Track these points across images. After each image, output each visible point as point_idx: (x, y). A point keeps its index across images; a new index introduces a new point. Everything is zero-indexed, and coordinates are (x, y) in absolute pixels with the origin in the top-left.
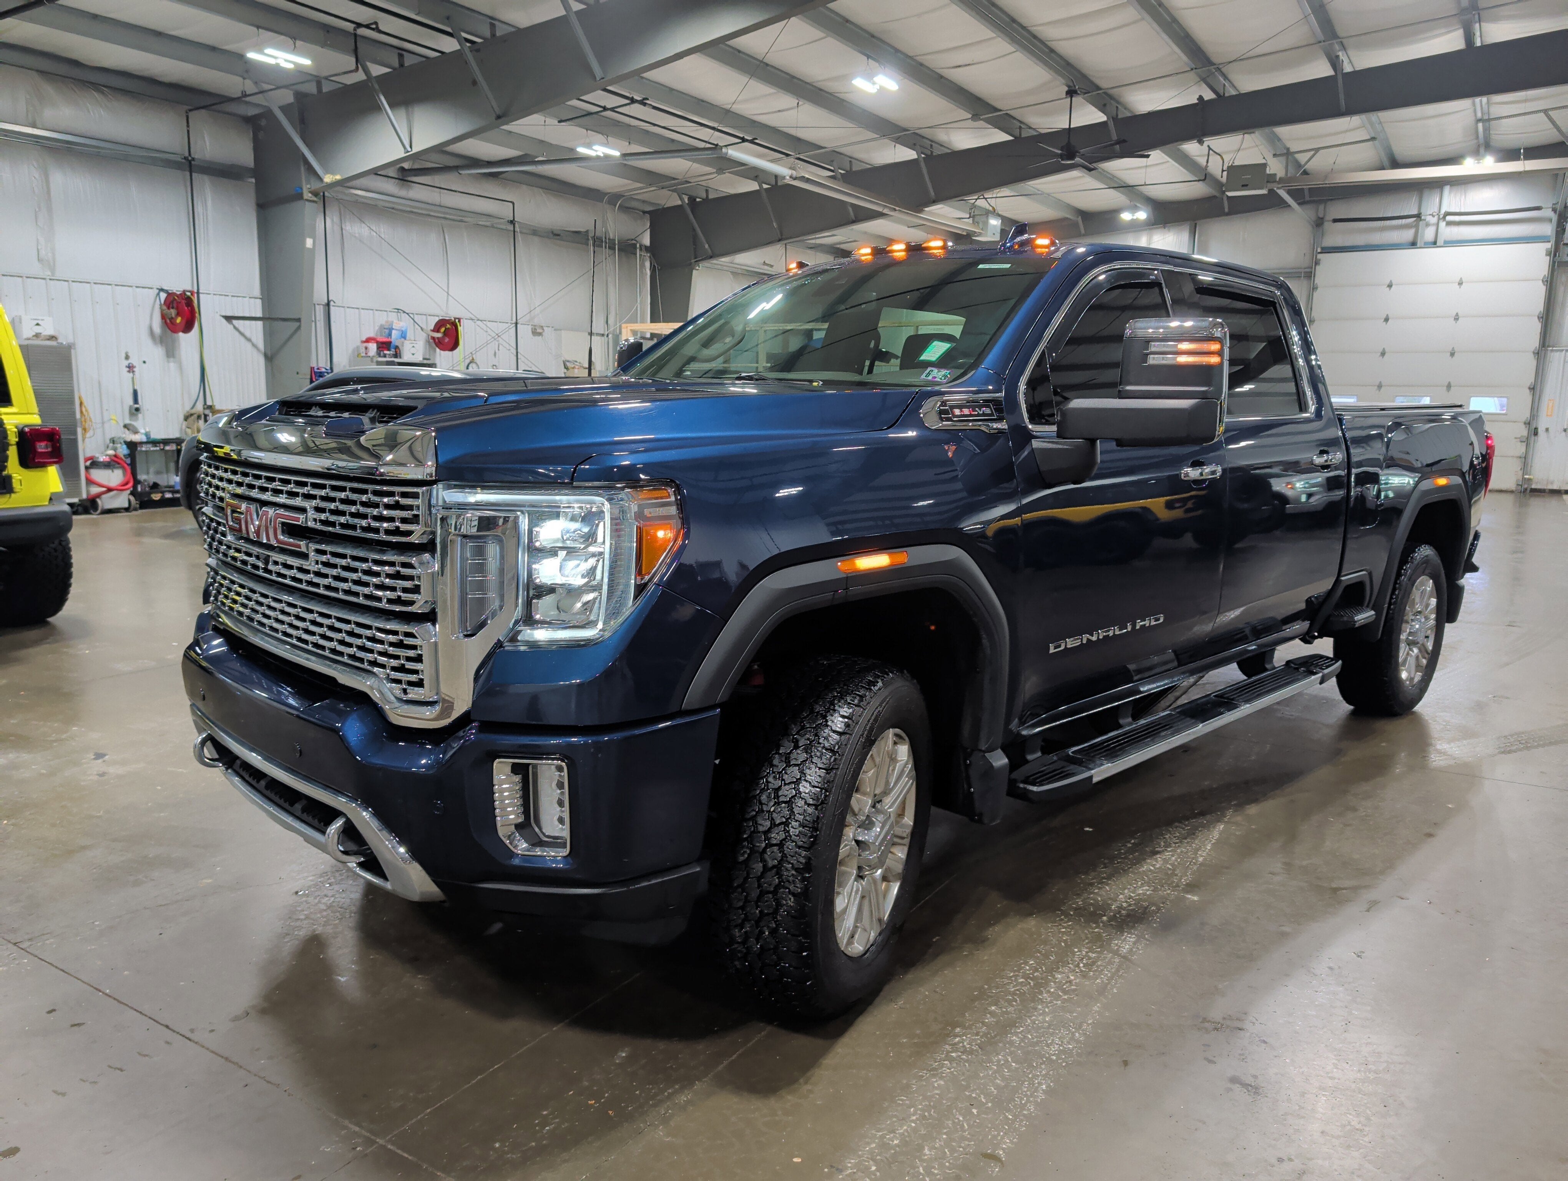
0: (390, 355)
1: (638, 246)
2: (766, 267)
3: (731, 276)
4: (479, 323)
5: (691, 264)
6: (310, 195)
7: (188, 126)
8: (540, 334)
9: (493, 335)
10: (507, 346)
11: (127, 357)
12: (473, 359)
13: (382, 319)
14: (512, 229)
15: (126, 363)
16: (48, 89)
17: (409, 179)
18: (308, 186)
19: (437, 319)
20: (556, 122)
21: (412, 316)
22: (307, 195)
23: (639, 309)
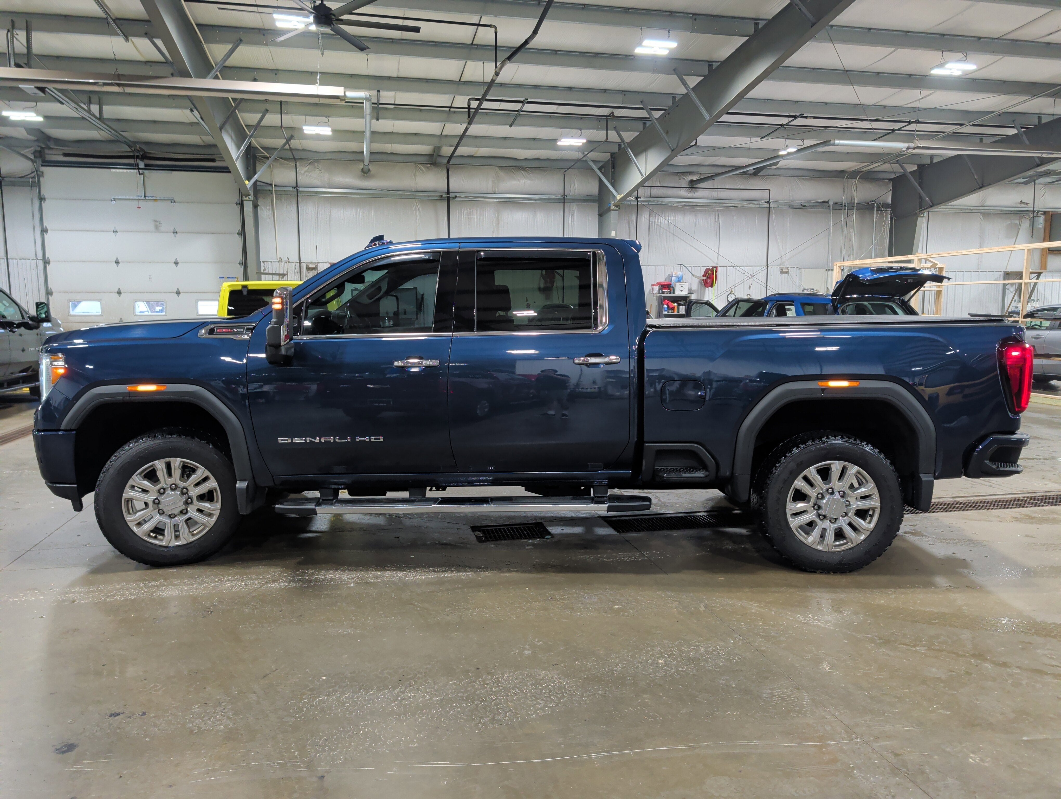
0: (667, 293)
1: (876, 205)
2: (1023, 205)
3: (981, 217)
4: (738, 268)
5: (916, 213)
6: (614, 207)
7: (564, 180)
8: (787, 272)
9: (749, 275)
10: (760, 282)
11: (527, 301)
12: (732, 291)
13: (669, 271)
14: (768, 206)
15: (526, 303)
16: (501, 173)
17: (696, 186)
18: (613, 202)
19: (705, 268)
20: (759, 139)
21: (689, 268)
22: (612, 207)
23: (873, 249)
